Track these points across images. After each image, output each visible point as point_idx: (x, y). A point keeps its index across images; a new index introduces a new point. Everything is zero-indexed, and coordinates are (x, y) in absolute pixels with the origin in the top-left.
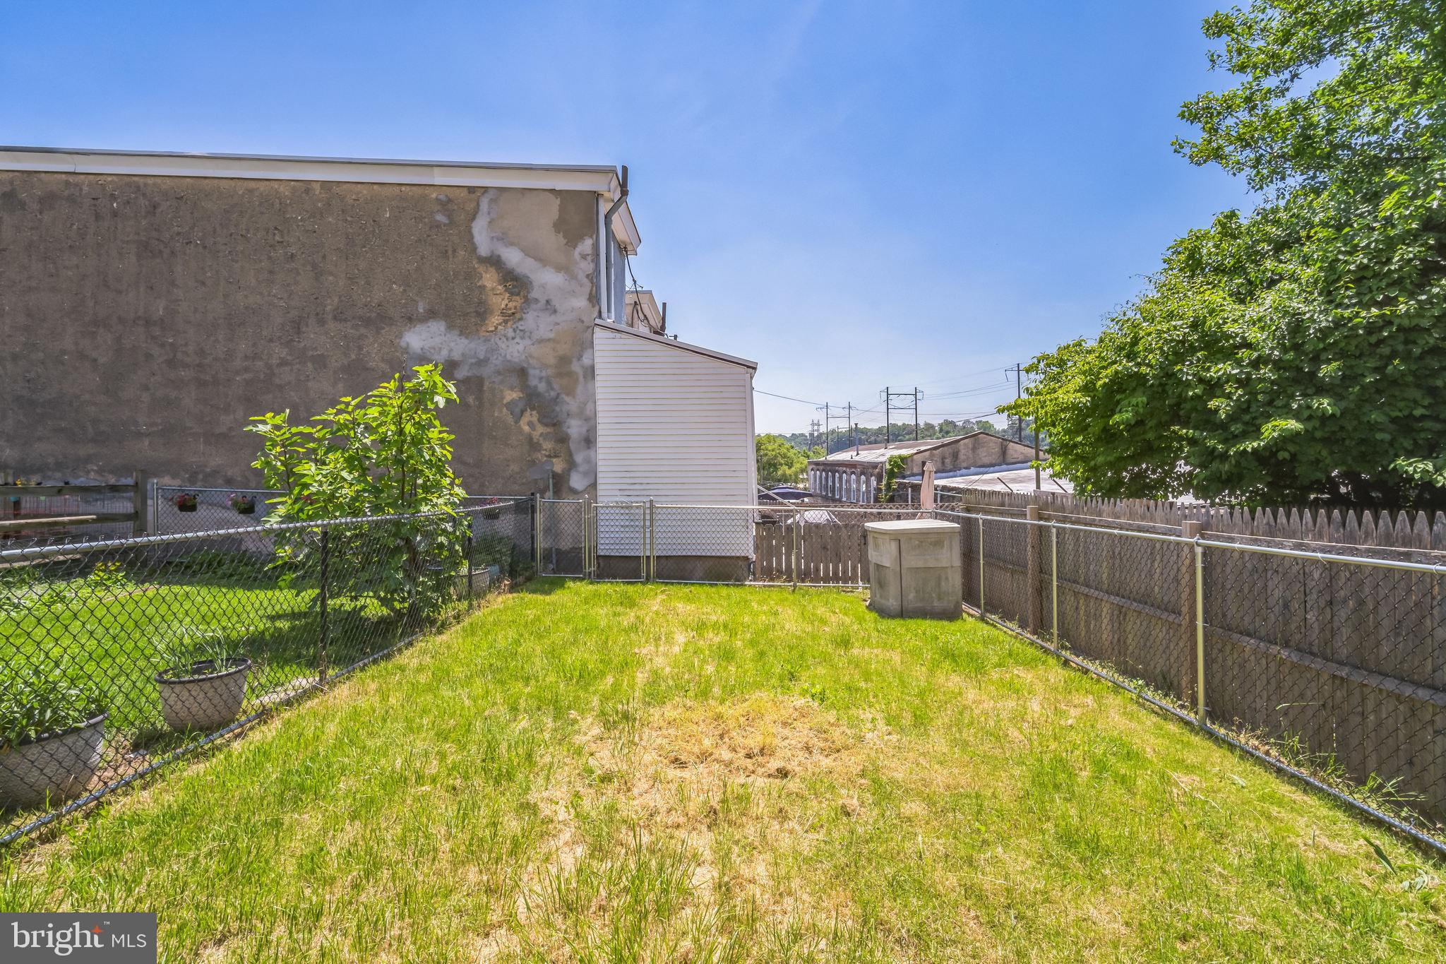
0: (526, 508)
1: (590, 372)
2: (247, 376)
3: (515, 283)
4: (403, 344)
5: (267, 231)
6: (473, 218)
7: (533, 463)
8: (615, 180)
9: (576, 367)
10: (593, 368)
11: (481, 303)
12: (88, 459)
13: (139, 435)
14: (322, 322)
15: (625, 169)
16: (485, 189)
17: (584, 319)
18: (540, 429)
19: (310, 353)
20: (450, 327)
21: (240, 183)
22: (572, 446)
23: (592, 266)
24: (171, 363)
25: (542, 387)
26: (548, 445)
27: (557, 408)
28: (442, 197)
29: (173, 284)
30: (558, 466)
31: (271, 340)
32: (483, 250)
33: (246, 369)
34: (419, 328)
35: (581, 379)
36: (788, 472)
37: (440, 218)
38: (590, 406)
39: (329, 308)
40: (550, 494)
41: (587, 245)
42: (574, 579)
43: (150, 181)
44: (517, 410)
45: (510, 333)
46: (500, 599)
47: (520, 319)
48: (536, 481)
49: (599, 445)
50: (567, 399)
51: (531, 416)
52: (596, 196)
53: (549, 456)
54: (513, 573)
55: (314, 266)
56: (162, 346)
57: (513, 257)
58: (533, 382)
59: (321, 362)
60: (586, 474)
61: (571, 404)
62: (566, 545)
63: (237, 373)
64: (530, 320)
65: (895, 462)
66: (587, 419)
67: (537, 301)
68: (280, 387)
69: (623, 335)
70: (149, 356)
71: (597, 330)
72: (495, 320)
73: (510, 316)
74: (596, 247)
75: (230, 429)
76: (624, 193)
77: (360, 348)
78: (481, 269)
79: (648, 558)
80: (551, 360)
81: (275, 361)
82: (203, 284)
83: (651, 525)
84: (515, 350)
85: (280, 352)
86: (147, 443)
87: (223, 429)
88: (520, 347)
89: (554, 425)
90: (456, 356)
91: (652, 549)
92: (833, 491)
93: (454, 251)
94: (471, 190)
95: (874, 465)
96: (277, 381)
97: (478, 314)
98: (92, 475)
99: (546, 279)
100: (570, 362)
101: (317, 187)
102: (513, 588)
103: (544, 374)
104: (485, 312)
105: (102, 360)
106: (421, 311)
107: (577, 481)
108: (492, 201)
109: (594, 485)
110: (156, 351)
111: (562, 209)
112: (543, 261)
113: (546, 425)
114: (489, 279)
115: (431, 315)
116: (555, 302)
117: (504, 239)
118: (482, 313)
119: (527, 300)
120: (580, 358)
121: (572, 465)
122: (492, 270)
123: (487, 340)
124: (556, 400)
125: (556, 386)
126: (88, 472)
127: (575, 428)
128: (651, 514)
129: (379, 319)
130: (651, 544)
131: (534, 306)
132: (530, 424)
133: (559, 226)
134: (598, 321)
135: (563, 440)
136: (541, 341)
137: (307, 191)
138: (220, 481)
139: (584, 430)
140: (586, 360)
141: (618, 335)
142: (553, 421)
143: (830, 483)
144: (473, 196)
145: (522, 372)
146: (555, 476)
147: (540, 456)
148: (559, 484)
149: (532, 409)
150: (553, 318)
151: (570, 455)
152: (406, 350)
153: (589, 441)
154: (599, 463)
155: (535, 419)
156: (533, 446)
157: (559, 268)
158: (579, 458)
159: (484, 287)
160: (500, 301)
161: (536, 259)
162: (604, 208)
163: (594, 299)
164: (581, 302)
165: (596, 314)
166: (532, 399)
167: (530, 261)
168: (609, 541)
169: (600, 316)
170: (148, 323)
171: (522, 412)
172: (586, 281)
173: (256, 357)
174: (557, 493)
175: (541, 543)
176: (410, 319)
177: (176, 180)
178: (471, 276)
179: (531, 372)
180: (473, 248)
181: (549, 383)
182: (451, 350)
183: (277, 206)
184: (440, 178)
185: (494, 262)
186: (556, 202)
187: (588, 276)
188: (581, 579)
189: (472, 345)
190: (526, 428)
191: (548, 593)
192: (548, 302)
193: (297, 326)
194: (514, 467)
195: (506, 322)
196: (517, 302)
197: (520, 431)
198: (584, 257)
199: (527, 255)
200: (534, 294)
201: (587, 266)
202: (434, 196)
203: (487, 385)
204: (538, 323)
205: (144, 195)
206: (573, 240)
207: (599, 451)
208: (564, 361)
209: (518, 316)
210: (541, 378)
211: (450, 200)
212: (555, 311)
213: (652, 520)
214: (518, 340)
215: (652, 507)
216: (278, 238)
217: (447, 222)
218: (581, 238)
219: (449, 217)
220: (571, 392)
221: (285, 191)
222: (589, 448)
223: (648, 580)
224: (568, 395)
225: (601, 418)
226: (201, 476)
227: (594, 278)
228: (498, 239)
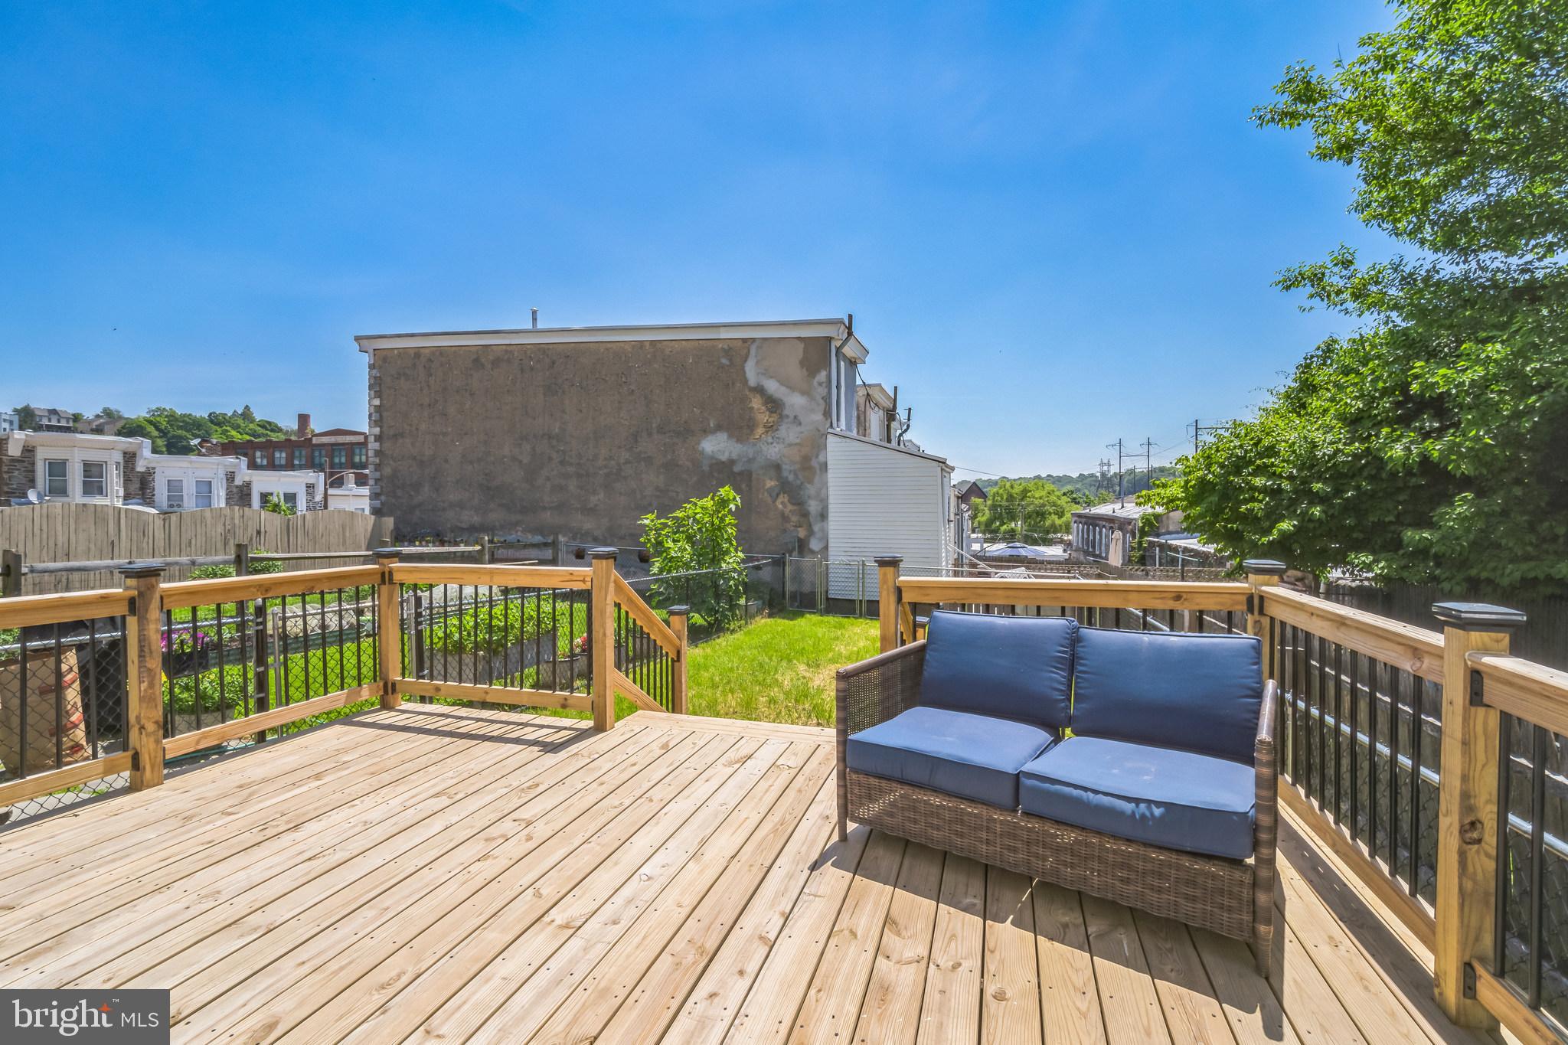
0: (779, 563)
1: (824, 467)
2: (605, 471)
3: (774, 405)
4: (700, 449)
5: (618, 375)
6: (746, 361)
7: (785, 531)
8: (843, 327)
9: (814, 463)
10: (826, 464)
11: (751, 419)
12: (517, 523)
13: (544, 508)
14: (650, 435)
15: (850, 317)
16: (754, 340)
17: (821, 429)
18: (790, 507)
19: (643, 456)
20: (730, 436)
21: (601, 344)
22: (811, 520)
23: (826, 390)
24: (562, 463)
25: (791, 478)
26: (794, 519)
27: (802, 493)
28: (726, 347)
29: (564, 411)
30: (802, 533)
31: (620, 447)
32: (752, 382)
33: (606, 467)
34: (710, 437)
35: (818, 471)
36: (1058, 522)
37: (724, 361)
38: (824, 491)
39: (654, 425)
40: (795, 553)
41: (822, 375)
42: (810, 613)
43: (551, 347)
44: (774, 494)
45: (770, 440)
46: (763, 621)
47: (777, 430)
48: (786, 544)
49: (830, 518)
50: (809, 486)
51: (783, 498)
52: (830, 339)
53: (796, 526)
54: (771, 605)
55: (646, 398)
56: (558, 452)
57: (772, 386)
58: (785, 474)
59: (649, 460)
60: (821, 539)
61: (811, 490)
62: (806, 589)
63: (600, 468)
64: (783, 431)
65: (1147, 519)
66: (822, 501)
67: (787, 416)
68: (625, 478)
69: (848, 440)
70: (550, 459)
71: (829, 436)
72: (760, 430)
73: (770, 428)
74: (829, 377)
75: (596, 505)
76: (850, 334)
77: (674, 452)
78: (750, 395)
79: (861, 601)
80: (797, 458)
81: (622, 461)
82: (581, 411)
83: (863, 578)
84: (773, 451)
85: (625, 455)
86: (549, 514)
87: (592, 505)
88: (776, 450)
89: (799, 504)
90: (734, 456)
91: (863, 595)
92: (1094, 547)
93: (733, 384)
94: (744, 340)
95: (1129, 521)
96: (623, 474)
97: (748, 426)
98: (519, 533)
99: (795, 401)
100: (811, 459)
101: (648, 344)
102: (770, 616)
103: (792, 468)
104: (753, 425)
105: (525, 461)
106: (712, 425)
107: (815, 545)
108: (759, 348)
109: (826, 548)
110: (554, 455)
111: (805, 351)
112: (792, 388)
113: (793, 504)
114: (756, 403)
115: (719, 428)
116: (801, 418)
117: (767, 373)
118: (751, 426)
119: (781, 417)
120: (817, 456)
121: (811, 533)
122: (758, 395)
123: (754, 445)
124: (800, 487)
125: (800, 477)
126: (517, 532)
127: (813, 507)
128: (863, 570)
129: (689, 432)
130: (863, 591)
131: (786, 420)
132: (782, 503)
133: (803, 363)
134: (830, 430)
135: (805, 515)
136: (790, 445)
137: (641, 347)
138: (590, 539)
139: (819, 508)
140: (821, 458)
141: (844, 440)
142: (799, 503)
143: (1091, 537)
144: (746, 345)
145: (778, 467)
146: (800, 540)
147: (790, 526)
148: (802, 546)
149: (784, 493)
150: (799, 429)
151: (810, 526)
152: (702, 453)
153: (823, 516)
154: (830, 532)
155: (786, 500)
156: (785, 518)
157: (803, 393)
158: (816, 528)
159: (753, 408)
160: (764, 417)
161: (788, 387)
162: (835, 344)
163: (827, 414)
164: (818, 417)
165: (828, 425)
166: (785, 487)
167: (783, 389)
168: (840, 587)
169: (831, 426)
170: (550, 437)
171: (778, 495)
172: (821, 402)
173: (611, 458)
174: (801, 553)
175: (789, 587)
176: (705, 431)
177: (565, 345)
178: (744, 400)
179: (784, 467)
180: (745, 381)
181: (796, 474)
182: (730, 453)
183: (623, 358)
184: (724, 334)
185: (760, 390)
186: (801, 346)
187: (823, 398)
188: (814, 613)
189: (745, 448)
190: (780, 506)
191: (792, 620)
192: (795, 417)
193: (635, 437)
194: (772, 534)
195: (767, 432)
196: (775, 418)
197: (776, 508)
198: (820, 384)
199: (782, 384)
200: (786, 412)
201: (823, 391)
202: (720, 346)
203: (754, 476)
204: (789, 433)
205: (548, 355)
206: (812, 372)
207: (830, 523)
208: (806, 459)
209: (775, 427)
210: (790, 471)
211: (730, 348)
212: (800, 424)
213: (863, 574)
214: (775, 444)
215: (864, 565)
216: (624, 380)
217: (728, 363)
218: (818, 371)
219: (731, 360)
220: (811, 482)
221: (628, 348)
222: (823, 521)
223: (861, 616)
224: (809, 483)
225: (831, 500)
226: (579, 536)
227: (827, 399)
228: (763, 374)
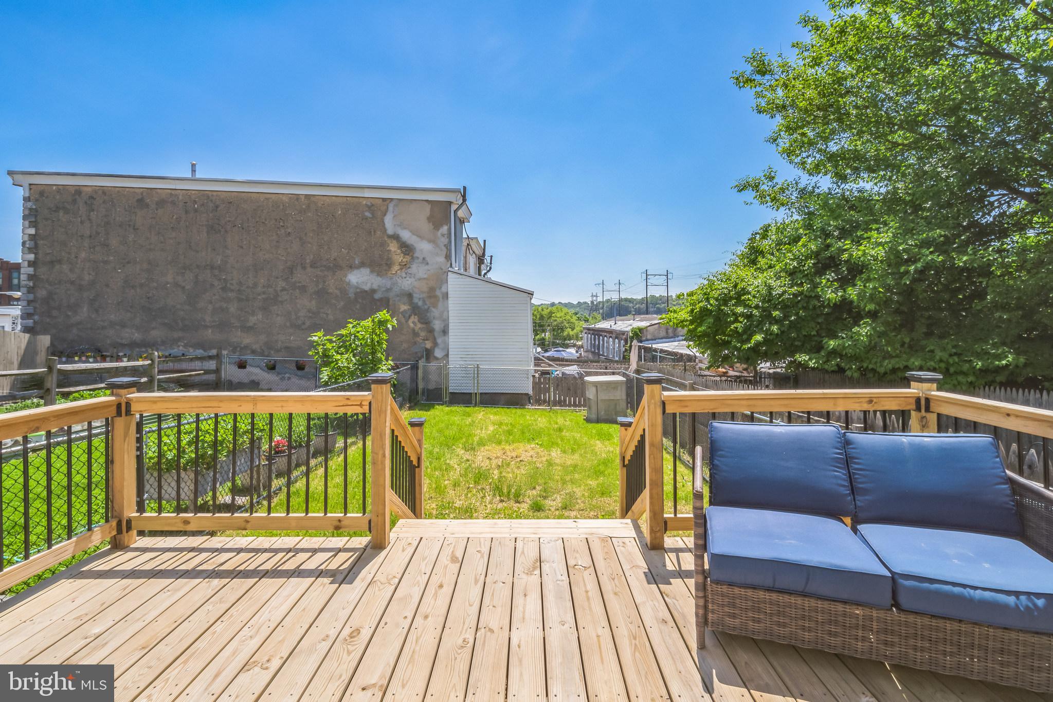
0: (414, 368)
1: (446, 296)
2: (264, 296)
3: (407, 249)
4: (347, 280)
5: (276, 220)
6: (385, 215)
7: (415, 343)
8: (460, 195)
9: (438, 293)
10: (447, 293)
11: (389, 259)
12: (179, 339)
13: (206, 327)
14: (304, 268)
15: (465, 188)
16: (392, 200)
17: (443, 268)
18: (419, 325)
19: (298, 284)
20: (372, 272)
21: (262, 195)
22: (436, 334)
23: (447, 240)
24: (224, 289)
25: (420, 303)
26: (423, 334)
27: (428, 315)
28: (369, 203)
29: (226, 247)
30: (428, 345)
31: (277, 278)
32: (390, 231)
33: (264, 293)
34: (356, 272)
35: (441, 299)
37: (368, 214)
38: (445, 313)
39: (308, 261)
40: (424, 360)
41: (444, 229)
42: (438, 404)
43: (215, 194)
44: (407, 315)
45: (404, 275)
47: (409, 268)
48: (416, 353)
49: (450, 334)
50: (433, 309)
51: (414, 319)
52: (450, 203)
53: (424, 340)
54: (410, 401)
55: (301, 239)
56: (220, 280)
57: (406, 235)
58: (416, 300)
59: (303, 289)
60: (443, 349)
61: (435, 312)
62: (432, 386)
63: (259, 294)
64: (414, 268)
66: (444, 321)
67: (418, 258)
68: (282, 302)
69: (464, 277)
70: (212, 285)
71: (449, 273)
72: (396, 267)
73: (404, 266)
74: (450, 229)
75: (255, 324)
76: (464, 200)
77: (324, 282)
78: (389, 241)
79: (476, 394)
80: (425, 289)
81: (279, 289)
82: (242, 247)
83: (478, 377)
84: (406, 283)
85: (282, 284)
86: (210, 331)
87: (250, 324)
88: (409, 282)
89: (426, 323)
90: (375, 287)
91: (478, 389)
93: (375, 232)
94: (384, 200)
96: (280, 299)
97: (386, 264)
98: (181, 348)
99: (423, 247)
100: (435, 290)
101: (303, 197)
102: (411, 409)
103: (421, 296)
104: (391, 264)
105: (187, 287)
106: (357, 262)
107: (438, 353)
108: (395, 206)
109: (447, 355)
110: (216, 283)
111: (432, 210)
112: (421, 237)
113: (422, 323)
114: (393, 247)
115: (363, 265)
116: (428, 259)
117: (402, 225)
118: (389, 265)
119: (413, 258)
120: (440, 288)
121: (435, 344)
122: (395, 242)
123: (391, 278)
124: (427, 310)
125: (428, 303)
126: (179, 346)
127: (437, 325)
128: (478, 371)
129: (336, 267)
130: (478, 386)
131: (417, 261)
132: (413, 323)
133: (429, 219)
134: (450, 269)
135: (431, 331)
136: (420, 279)
137: (297, 199)
138: (249, 352)
139: (442, 326)
140: (444, 289)
141: (461, 276)
142: (426, 322)
144: (385, 203)
145: (410, 296)
146: (427, 350)
147: (419, 340)
148: (429, 355)
149: (415, 315)
150: (427, 267)
151: (435, 339)
152: (349, 283)
153: (445, 332)
154: (450, 344)
155: (416, 320)
156: (416, 334)
157: (430, 241)
158: (439, 341)
159: (390, 251)
160: (398, 257)
161: (418, 236)
162: (454, 207)
163: (448, 257)
164: (441, 259)
165: (449, 265)
166: (415, 310)
167: (414, 237)
168: (455, 385)
169: (451, 266)
170: (212, 268)
171: (410, 317)
172: (444, 248)
173: (269, 286)
174: (428, 359)
175: (421, 386)
176: (351, 267)
177: (229, 193)
178: (383, 244)
179: (415, 295)
180: (385, 230)
181: (424, 301)
182: (372, 284)
183: (282, 207)
184: (368, 194)
185: (396, 237)
186: (428, 207)
187: (445, 245)
188: (442, 405)
189: (384, 281)
190: (412, 325)
192: (424, 259)
193: (291, 270)
194: (405, 345)
195: (401, 269)
196: (408, 258)
197: (409, 326)
198: (443, 235)
199: (413, 234)
200: (416, 255)
201: (444, 240)
202: (364, 202)
203: (391, 302)
204: (420, 271)
205: (212, 201)
206: (437, 227)
207: (450, 337)
208: (432, 290)
209: (408, 266)
210: (420, 299)
211: (373, 205)
212: (427, 264)
213: (478, 374)
214: (408, 278)
215: (478, 367)
216: (281, 224)
217: (371, 216)
218: (442, 225)
219: (373, 214)
220: (435, 306)
221: (284, 198)
222: (444, 335)
223: (475, 405)
224: (434, 307)
225: (451, 321)
226: (238, 349)
227: (448, 247)
228: (399, 226)
